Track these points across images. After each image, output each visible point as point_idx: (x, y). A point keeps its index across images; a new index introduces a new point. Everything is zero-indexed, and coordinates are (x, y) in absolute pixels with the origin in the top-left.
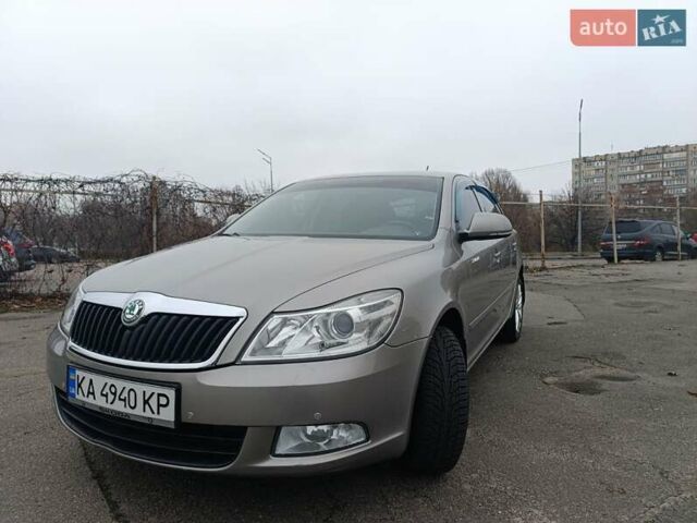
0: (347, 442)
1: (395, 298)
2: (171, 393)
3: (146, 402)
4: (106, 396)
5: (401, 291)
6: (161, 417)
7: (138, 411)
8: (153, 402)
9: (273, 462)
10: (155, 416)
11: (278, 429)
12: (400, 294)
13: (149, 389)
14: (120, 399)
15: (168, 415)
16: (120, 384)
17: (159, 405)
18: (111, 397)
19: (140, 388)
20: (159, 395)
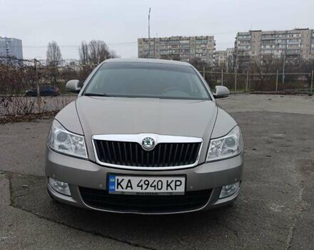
2: (183, 179)
3: (168, 185)
4: (142, 186)
6: (177, 191)
7: (164, 190)
8: (173, 185)
9: (220, 202)
10: (174, 191)
11: (221, 188)
13: (170, 179)
14: (151, 186)
15: (181, 189)
16: (151, 180)
17: (176, 186)
18: (145, 187)
19: (164, 180)
20: (176, 181)
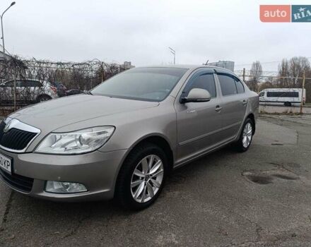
0: (77, 190)
1: (110, 131)
2: (9, 161)
3: (5, 163)
5: (115, 127)
9: (44, 194)
11: (46, 182)
12: (113, 128)
17: (7, 165)
